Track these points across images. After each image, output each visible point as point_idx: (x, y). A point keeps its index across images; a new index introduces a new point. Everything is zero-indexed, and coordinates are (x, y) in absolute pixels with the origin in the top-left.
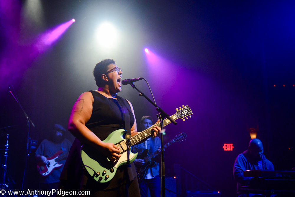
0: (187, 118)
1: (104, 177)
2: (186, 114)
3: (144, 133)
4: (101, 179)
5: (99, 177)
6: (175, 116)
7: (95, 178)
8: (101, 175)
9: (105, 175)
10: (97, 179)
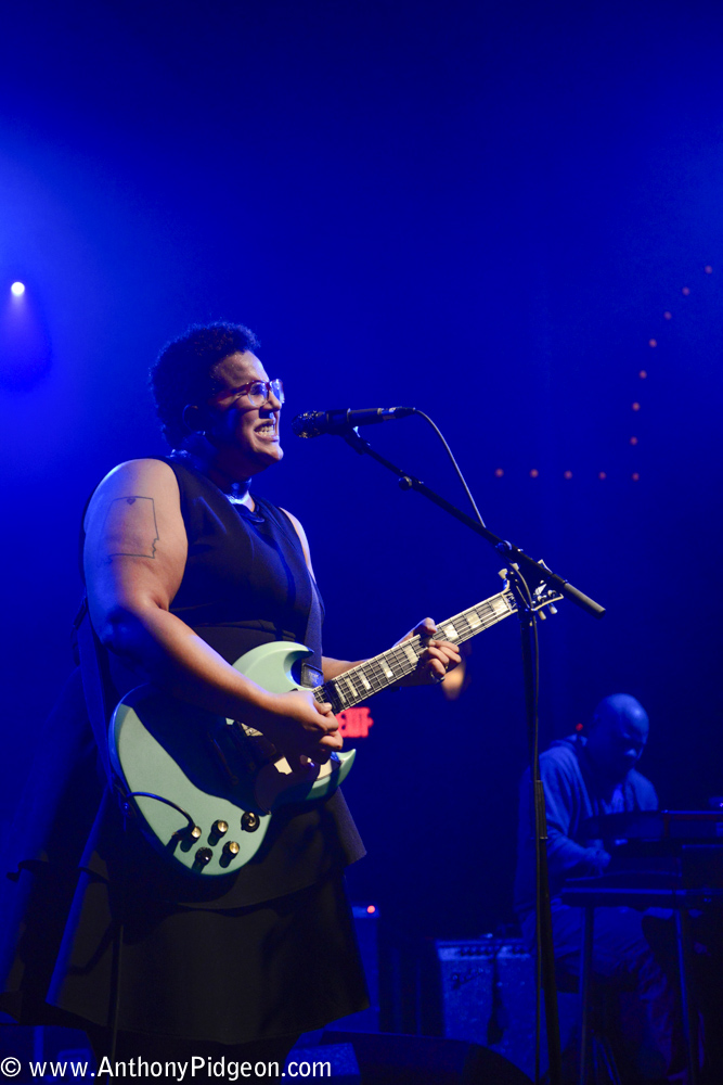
0: (543, 616)
1: (217, 851)
2: (539, 598)
3: (382, 663)
4: (203, 857)
5: (195, 848)
6: (501, 601)
7: (178, 853)
8: (203, 843)
9: (222, 842)
10: (187, 858)
